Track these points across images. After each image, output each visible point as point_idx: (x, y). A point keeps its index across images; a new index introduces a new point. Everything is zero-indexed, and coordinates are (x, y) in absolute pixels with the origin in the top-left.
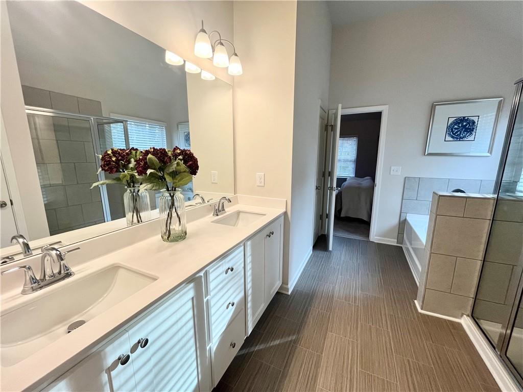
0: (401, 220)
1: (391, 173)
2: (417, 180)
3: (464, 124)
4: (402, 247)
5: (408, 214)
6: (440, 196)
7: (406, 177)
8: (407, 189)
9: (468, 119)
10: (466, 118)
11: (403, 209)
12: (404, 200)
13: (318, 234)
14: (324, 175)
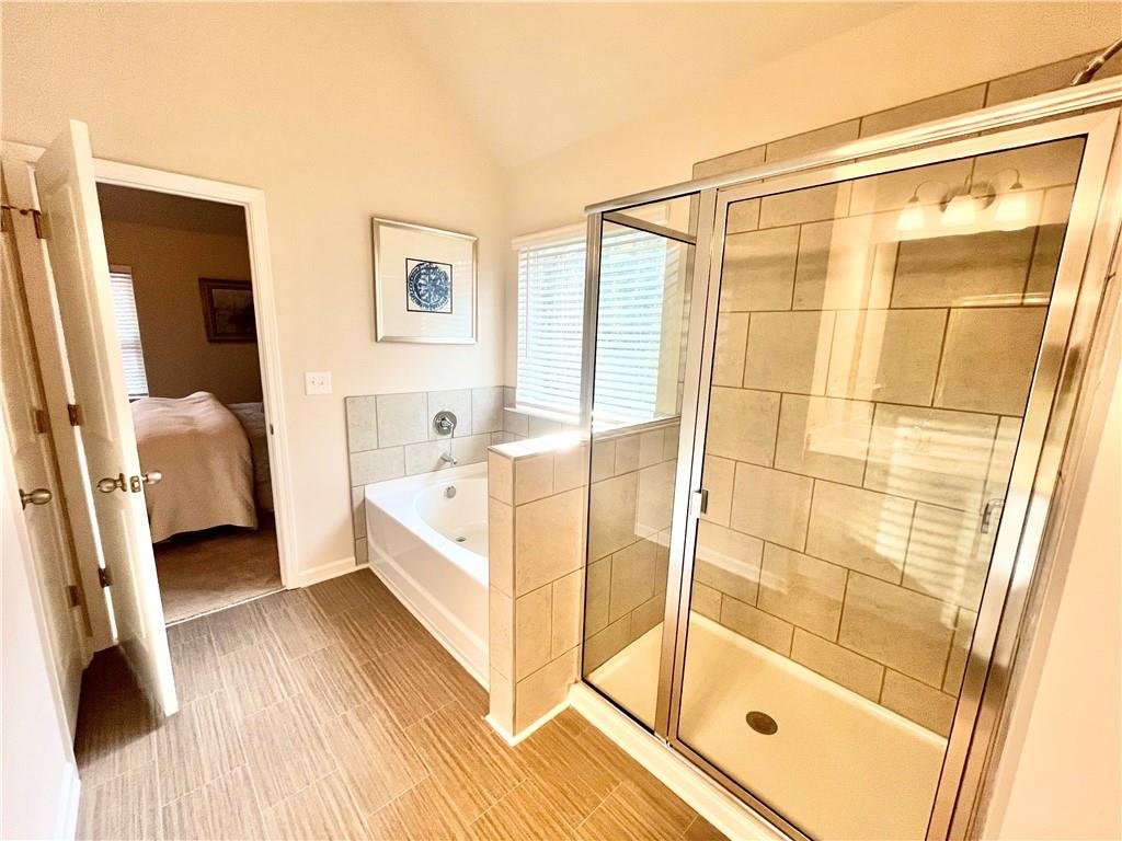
0: (356, 505)
1: (309, 393)
2: (372, 400)
3: (433, 277)
4: (368, 569)
5: (367, 487)
6: (516, 459)
7: (345, 399)
8: (354, 426)
9: (436, 268)
10: (434, 265)
11: (353, 479)
12: (351, 456)
13: (76, 661)
14: (42, 422)
